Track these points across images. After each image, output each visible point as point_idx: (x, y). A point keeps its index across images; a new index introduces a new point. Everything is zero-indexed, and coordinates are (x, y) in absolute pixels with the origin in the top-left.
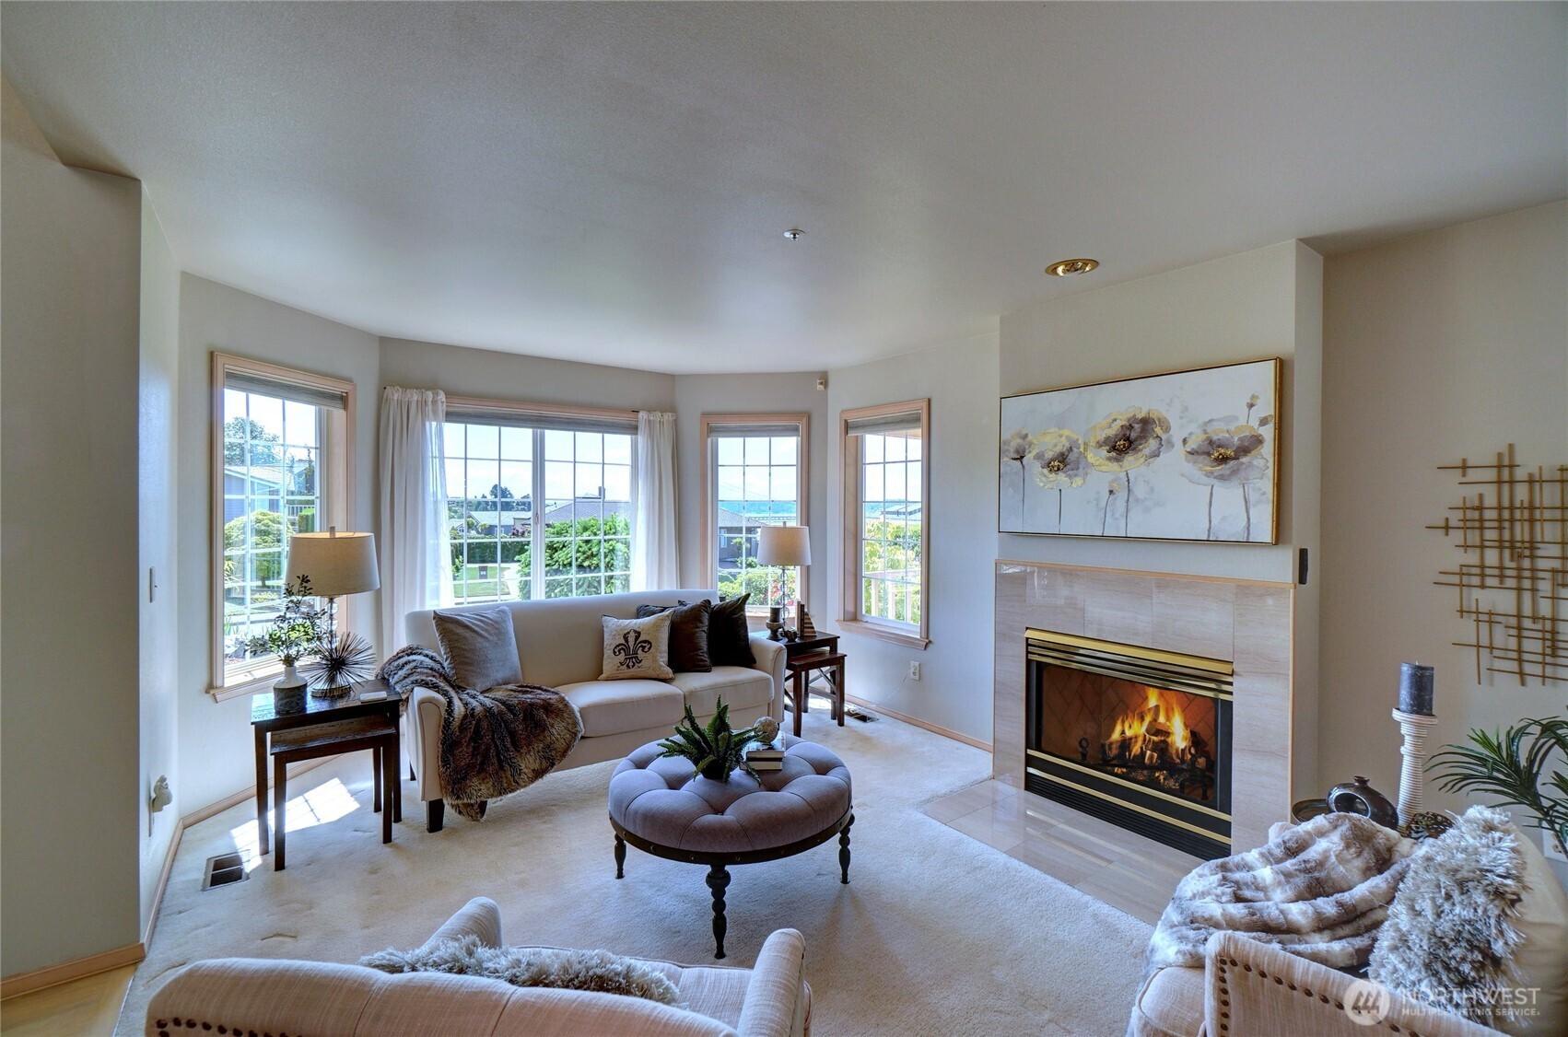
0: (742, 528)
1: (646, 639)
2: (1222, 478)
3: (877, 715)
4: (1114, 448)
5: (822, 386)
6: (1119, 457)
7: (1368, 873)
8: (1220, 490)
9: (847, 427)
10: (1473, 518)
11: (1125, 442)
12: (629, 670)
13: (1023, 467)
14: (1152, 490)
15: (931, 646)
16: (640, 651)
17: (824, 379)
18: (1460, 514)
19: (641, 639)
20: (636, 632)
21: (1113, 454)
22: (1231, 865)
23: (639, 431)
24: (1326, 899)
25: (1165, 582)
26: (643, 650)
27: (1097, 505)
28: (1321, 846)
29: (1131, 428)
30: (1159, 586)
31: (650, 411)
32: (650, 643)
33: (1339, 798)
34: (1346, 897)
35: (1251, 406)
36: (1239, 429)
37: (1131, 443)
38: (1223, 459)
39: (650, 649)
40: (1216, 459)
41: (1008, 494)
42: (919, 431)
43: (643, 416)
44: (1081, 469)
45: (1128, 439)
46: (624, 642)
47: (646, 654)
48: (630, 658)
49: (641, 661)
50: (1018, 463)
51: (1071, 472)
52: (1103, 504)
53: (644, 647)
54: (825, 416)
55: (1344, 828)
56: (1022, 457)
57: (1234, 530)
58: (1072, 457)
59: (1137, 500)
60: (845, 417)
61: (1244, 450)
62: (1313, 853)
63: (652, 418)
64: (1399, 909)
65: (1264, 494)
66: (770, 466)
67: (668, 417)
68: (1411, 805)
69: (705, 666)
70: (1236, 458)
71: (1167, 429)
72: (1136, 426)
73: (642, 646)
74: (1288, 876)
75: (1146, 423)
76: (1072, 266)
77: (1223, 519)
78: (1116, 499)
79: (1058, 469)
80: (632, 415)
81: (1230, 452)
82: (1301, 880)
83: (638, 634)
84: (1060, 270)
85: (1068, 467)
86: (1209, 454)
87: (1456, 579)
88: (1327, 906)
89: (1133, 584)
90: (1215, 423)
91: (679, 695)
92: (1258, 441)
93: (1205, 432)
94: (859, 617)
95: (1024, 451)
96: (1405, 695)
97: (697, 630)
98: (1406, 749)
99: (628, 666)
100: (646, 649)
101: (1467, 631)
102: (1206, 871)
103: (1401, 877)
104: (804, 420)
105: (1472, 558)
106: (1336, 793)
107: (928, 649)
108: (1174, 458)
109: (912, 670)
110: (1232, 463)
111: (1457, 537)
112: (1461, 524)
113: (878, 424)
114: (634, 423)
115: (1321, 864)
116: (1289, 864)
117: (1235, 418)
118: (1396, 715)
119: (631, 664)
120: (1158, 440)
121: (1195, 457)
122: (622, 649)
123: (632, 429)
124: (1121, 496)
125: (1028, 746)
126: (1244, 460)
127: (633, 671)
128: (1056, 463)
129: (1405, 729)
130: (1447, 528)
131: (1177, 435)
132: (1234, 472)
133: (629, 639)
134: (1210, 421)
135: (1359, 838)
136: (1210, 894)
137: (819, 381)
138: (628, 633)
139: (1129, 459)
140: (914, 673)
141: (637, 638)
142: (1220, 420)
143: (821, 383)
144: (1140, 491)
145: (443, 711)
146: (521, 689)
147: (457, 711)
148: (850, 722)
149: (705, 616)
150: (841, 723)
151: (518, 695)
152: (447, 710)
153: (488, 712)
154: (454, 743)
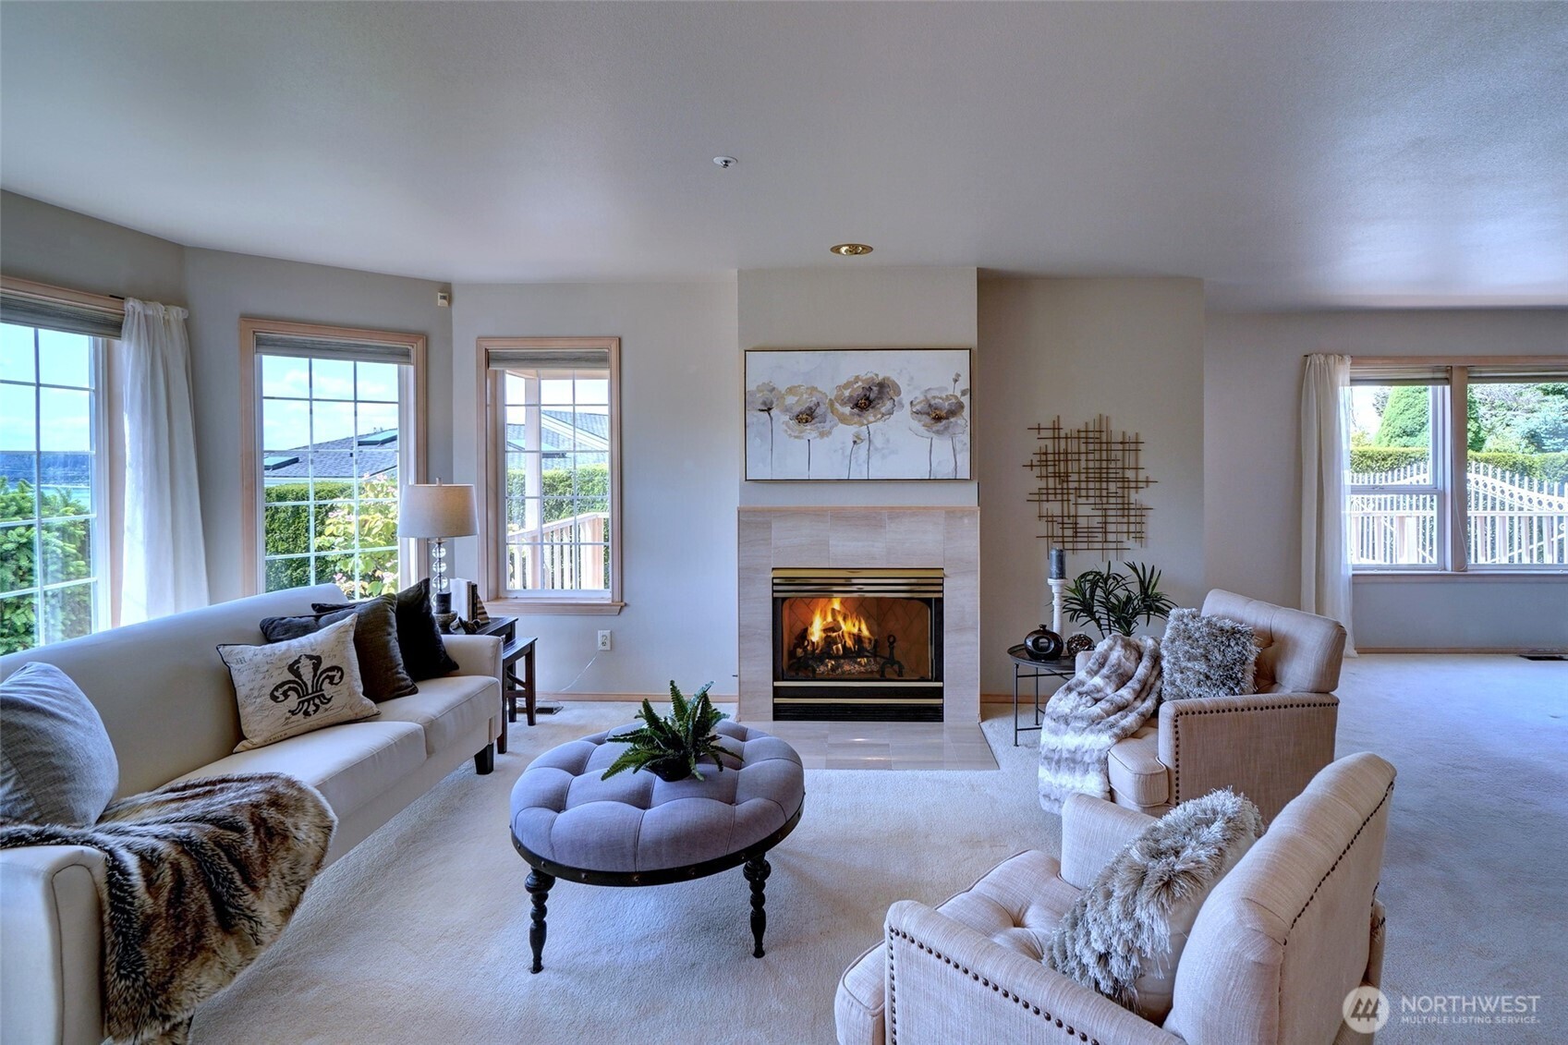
0: (307, 492)
1: (334, 664)
2: (938, 432)
3: (561, 704)
4: (856, 405)
5: (445, 302)
6: (860, 413)
8: (936, 441)
9: (489, 358)
10: (1043, 460)
11: (868, 400)
12: (309, 719)
13: (771, 419)
14: (888, 441)
15: (626, 609)
16: (326, 685)
17: (447, 291)
18: (1038, 457)
19: (323, 667)
20: (310, 657)
21: (856, 410)
22: (1072, 686)
23: (125, 331)
24: (1131, 681)
25: (896, 513)
26: (331, 683)
27: (843, 453)
28: (1115, 655)
29: (870, 389)
30: (890, 518)
31: (145, 299)
32: (339, 669)
35: (956, 381)
36: (947, 398)
37: (871, 402)
38: (938, 419)
39: (341, 678)
40: (934, 418)
41: (754, 442)
42: (607, 372)
43: (132, 305)
44: (828, 422)
45: (868, 399)
46: (292, 677)
47: (338, 688)
48: (308, 701)
49: (329, 700)
50: (766, 414)
51: (819, 425)
52: (848, 452)
53: (331, 678)
54: (448, 340)
56: (770, 409)
57: (945, 471)
58: (819, 411)
59: (876, 449)
60: (486, 344)
61: (953, 412)
63: (150, 313)
65: (965, 444)
66: (356, 401)
67: (176, 313)
69: (408, 687)
70: (947, 418)
71: (899, 393)
72: (875, 388)
73: (328, 677)
74: (1108, 677)
75: (882, 386)
76: (854, 249)
77: (939, 463)
78: (859, 448)
79: (807, 422)
80: (114, 303)
81: (943, 414)
83: (317, 661)
84: (843, 250)
85: (816, 420)
86: (928, 414)
87: (1036, 497)
88: (1134, 684)
89: (871, 519)
90: (932, 391)
91: (420, 729)
92: (961, 406)
93: (925, 396)
94: (501, 595)
95: (772, 403)
96: (1054, 569)
97: (389, 637)
99: (307, 714)
100: (336, 680)
101: (1042, 528)
102: (1061, 695)
104: (420, 343)
105: (1042, 484)
107: (622, 614)
108: (903, 416)
109: (600, 640)
110: (944, 422)
111: (1037, 471)
112: (1039, 463)
113: (541, 359)
114: (116, 318)
115: (1119, 665)
116: (1105, 671)
117: (946, 389)
118: (1051, 581)
119: (312, 708)
120: (892, 401)
121: (920, 415)
122: (290, 689)
123: (108, 327)
124: (865, 445)
125: (775, 679)
126: (952, 420)
127: (315, 719)
128: (804, 416)
130: (1032, 466)
131: (906, 397)
132: (946, 428)
133: (302, 671)
134: (929, 389)
136: (1080, 706)
137: (439, 294)
138: (297, 662)
139: (870, 415)
140: (604, 644)
141: (316, 667)
142: (937, 389)
143: (444, 298)
144: (878, 442)
145: (100, 873)
146: (188, 793)
147: (131, 862)
148: (539, 718)
149: (393, 616)
150: (531, 722)
151: (201, 802)
152: (115, 865)
153: (184, 844)
154: (150, 920)
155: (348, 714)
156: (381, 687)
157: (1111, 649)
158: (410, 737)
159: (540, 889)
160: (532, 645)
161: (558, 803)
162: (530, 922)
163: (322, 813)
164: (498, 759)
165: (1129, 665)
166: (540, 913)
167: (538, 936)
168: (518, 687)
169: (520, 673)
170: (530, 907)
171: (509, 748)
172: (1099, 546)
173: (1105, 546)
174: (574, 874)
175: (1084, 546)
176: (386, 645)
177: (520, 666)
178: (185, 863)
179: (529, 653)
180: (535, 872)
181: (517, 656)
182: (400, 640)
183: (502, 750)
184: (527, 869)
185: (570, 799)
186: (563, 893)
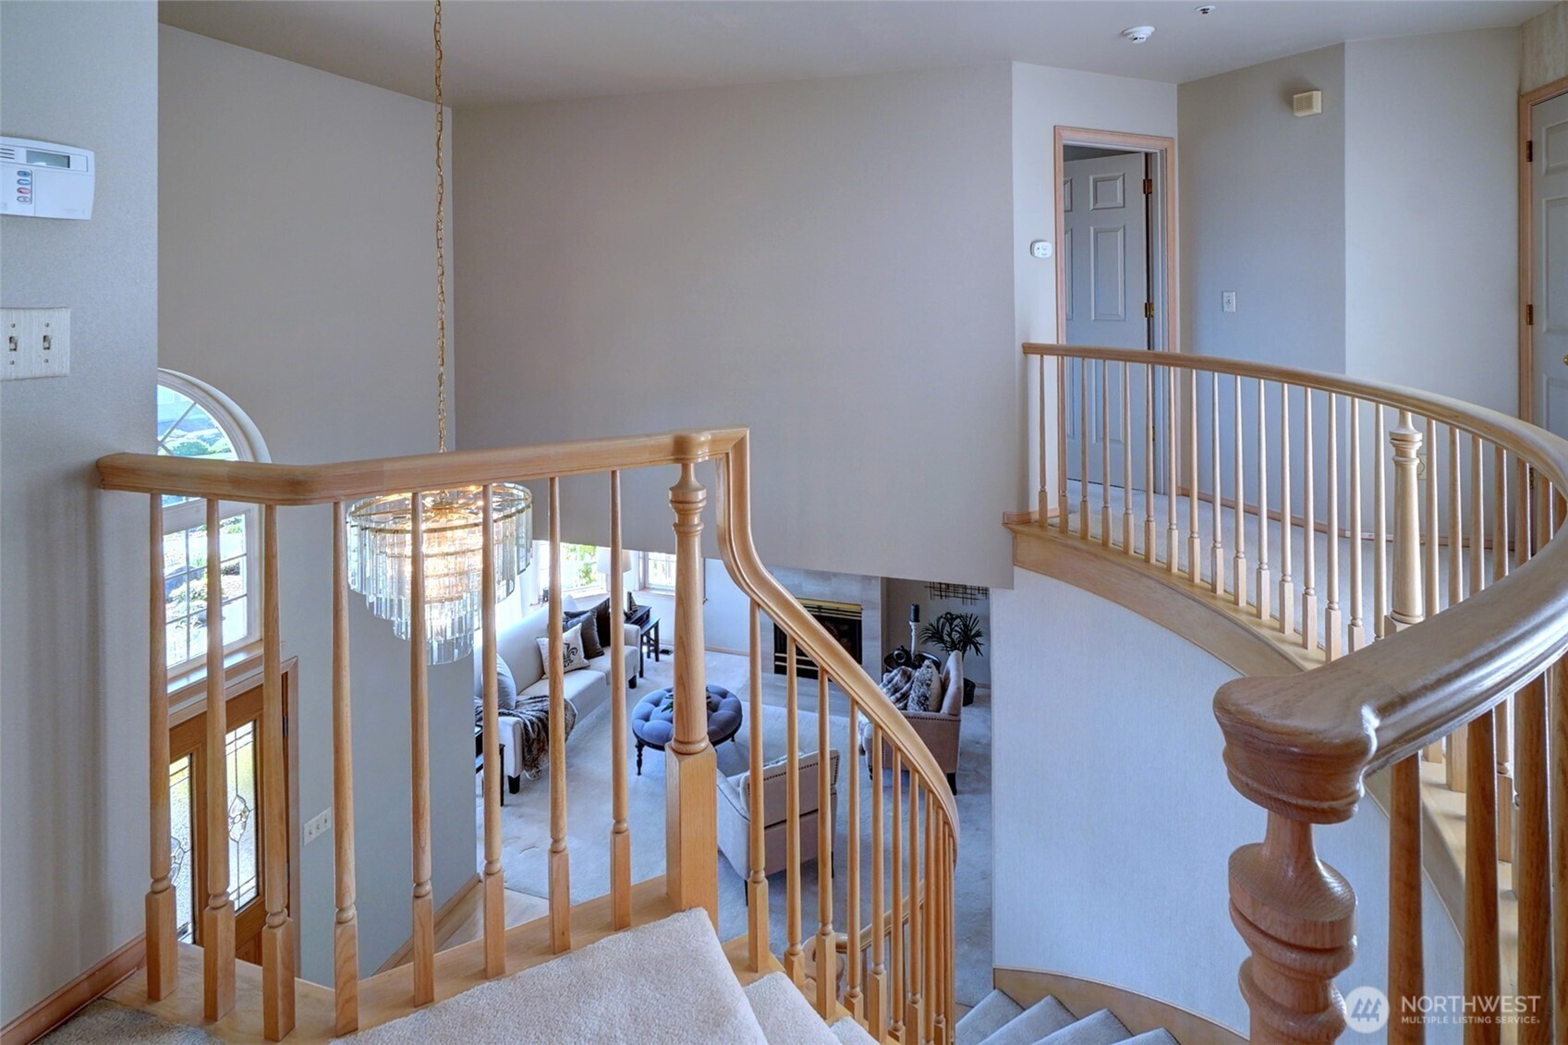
1: (574, 645)
7: (906, 683)
16: (572, 656)
19: (571, 647)
20: (566, 642)
26: (573, 653)
28: (897, 678)
32: (576, 647)
33: (897, 655)
34: (902, 691)
39: (576, 650)
47: (575, 654)
49: (572, 662)
53: (573, 651)
55: (901, 672)
62: (894, 681)
64: (912, 692)
68: (915, 651)
69: (599, 652)
74: (889, 689)
82: (892, 690)
83: (568, 645)
96: (912, 617)
97: (594, 631)
98: (913, 634)
103: (913, 682)
106: (896, 652)
115: (896, 684)
116: (890, 686)
118: (911, 623)
119: (567, 664)
129: (913, 627)
135: (904, 673)
141: (568, 648)
145: (522, 725)
146: (537, 700)
147: (528, 723)
148: (661, 657)
149: (595, 620)
150: (657, 660)
151: (540, 704)
152: (525, 725)
153: (538, 718)
154: (534, 740)
155: (579, 666)
156: (591, 653)
157: (896, 675)
158: (601, 679)
159: (640, 746)
160: (657, 623)
161: (647, 718)
162: (637, 758)
163: (573, 710)
164: (639, 681)
165: (900, 684)
166: (640, 755)
167: (639, 763)
168: (652, 642)
169: (652, 636)
170: (637, 753)
171: (645, 675)
172: (961, 595)
173: (965, 595)
174: (649, 745)
175: (952, 594)
176: (592, 634)
177: (652, 632)
178: (540, 724)
179: (656, 626)
180: (639, 741)
181: (651, 628)
182: (598, 631)
183: (641, 675)
184: (636, 740)
185: (651, 718)
186: (646, 749)
